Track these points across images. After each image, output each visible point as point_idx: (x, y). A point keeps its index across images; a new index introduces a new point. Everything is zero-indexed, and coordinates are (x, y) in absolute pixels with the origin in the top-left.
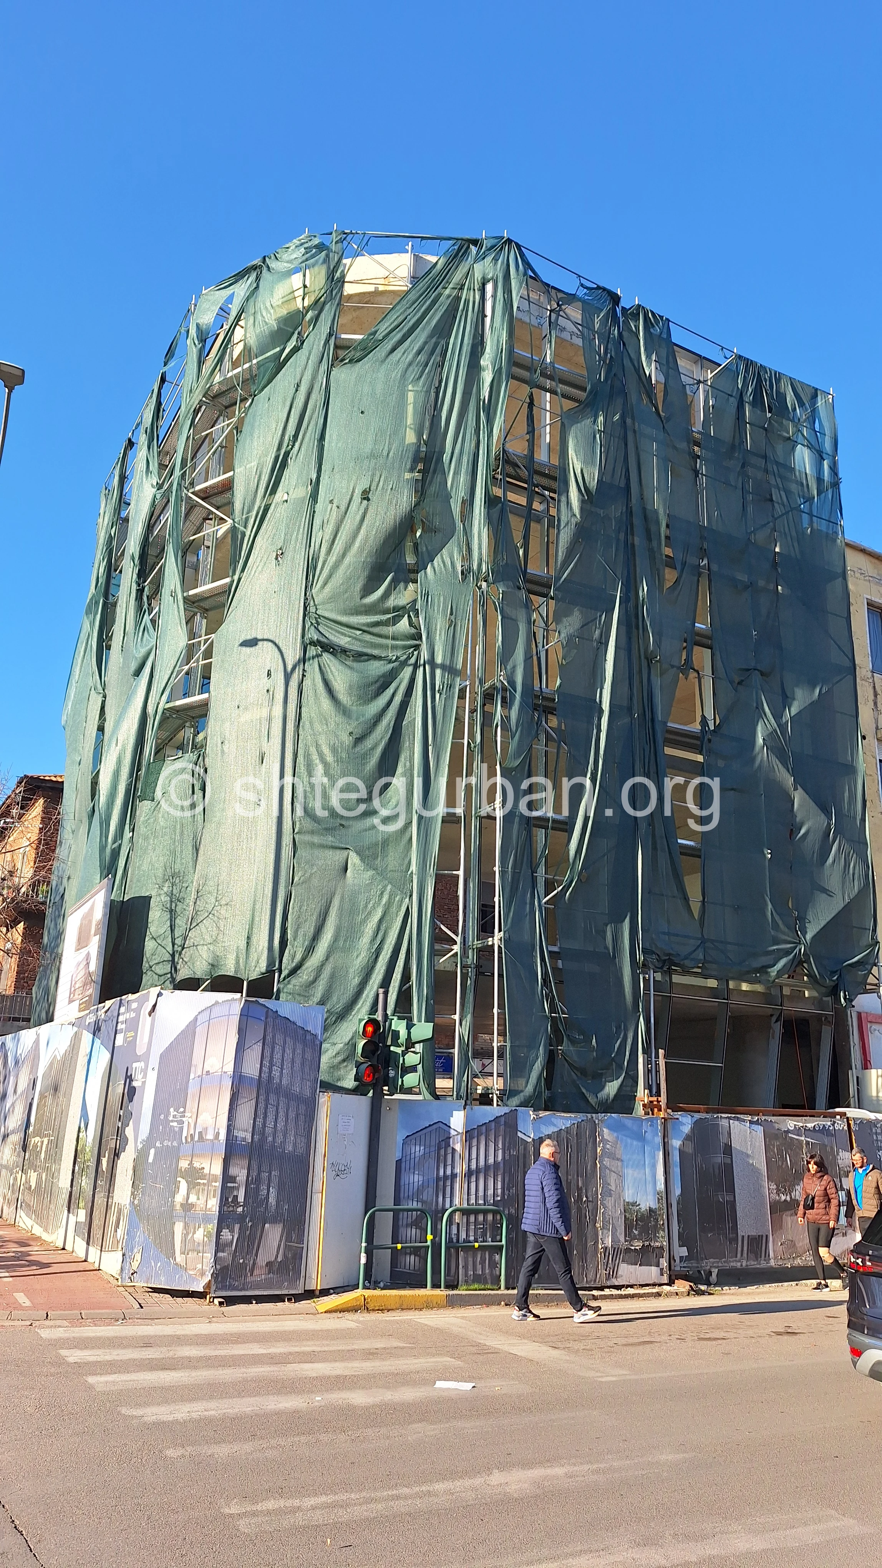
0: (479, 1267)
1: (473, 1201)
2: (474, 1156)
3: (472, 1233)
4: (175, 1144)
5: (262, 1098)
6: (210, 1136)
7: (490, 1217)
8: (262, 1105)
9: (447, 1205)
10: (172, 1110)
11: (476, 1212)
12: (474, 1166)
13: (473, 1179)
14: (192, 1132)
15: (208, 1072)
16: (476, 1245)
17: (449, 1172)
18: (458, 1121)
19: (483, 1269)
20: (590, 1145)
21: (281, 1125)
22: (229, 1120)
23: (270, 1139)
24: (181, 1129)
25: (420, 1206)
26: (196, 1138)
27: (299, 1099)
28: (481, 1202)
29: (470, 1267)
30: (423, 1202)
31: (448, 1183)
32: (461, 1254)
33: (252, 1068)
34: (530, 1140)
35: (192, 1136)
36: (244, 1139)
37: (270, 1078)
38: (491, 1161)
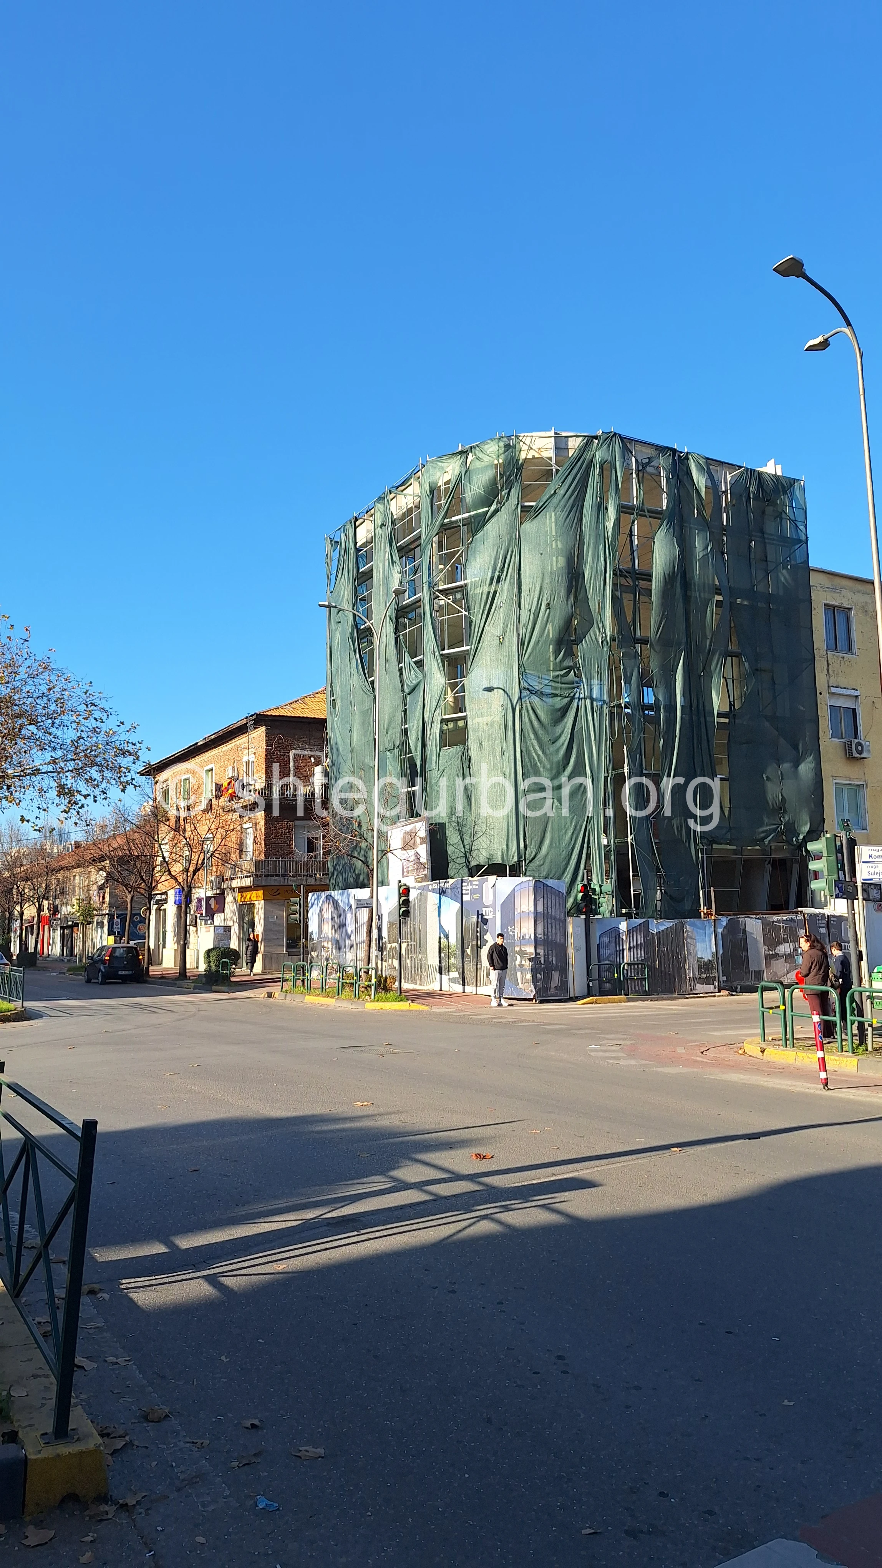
0: (637, 987)
1: (632, 960)
2: (631, 940)
3: (633, 973)
4: (513, 941)
5: (545, 921)
6: (527, 937)
7: (640, 966)
8: (546, 924)
9: (621, 962)
10: (509, 927)
11: (634, 964)
12: (632, 945)
13: (632, 950)
14: (519, 936)
15: (523, 912)
16: (635, 978)
17: (621, 948)
18: (623, 926)
19: (639, 988)
20: (681, 934)
21: (554, 931)
22: (535, 930)
23: (550, 937)
24: (514, 935)
25: (609, 963)
26: (521, 938)
27: (560, 920)
28: (636, 960)
29: (633, 987)
30: (610, 961)
31: (621, 952)
32: (629, 982)
33: (540, 909)
34: (655, 933)
35: (520, 938)
36: (541, 938)
37: (548, 912)
38: (639, 942)
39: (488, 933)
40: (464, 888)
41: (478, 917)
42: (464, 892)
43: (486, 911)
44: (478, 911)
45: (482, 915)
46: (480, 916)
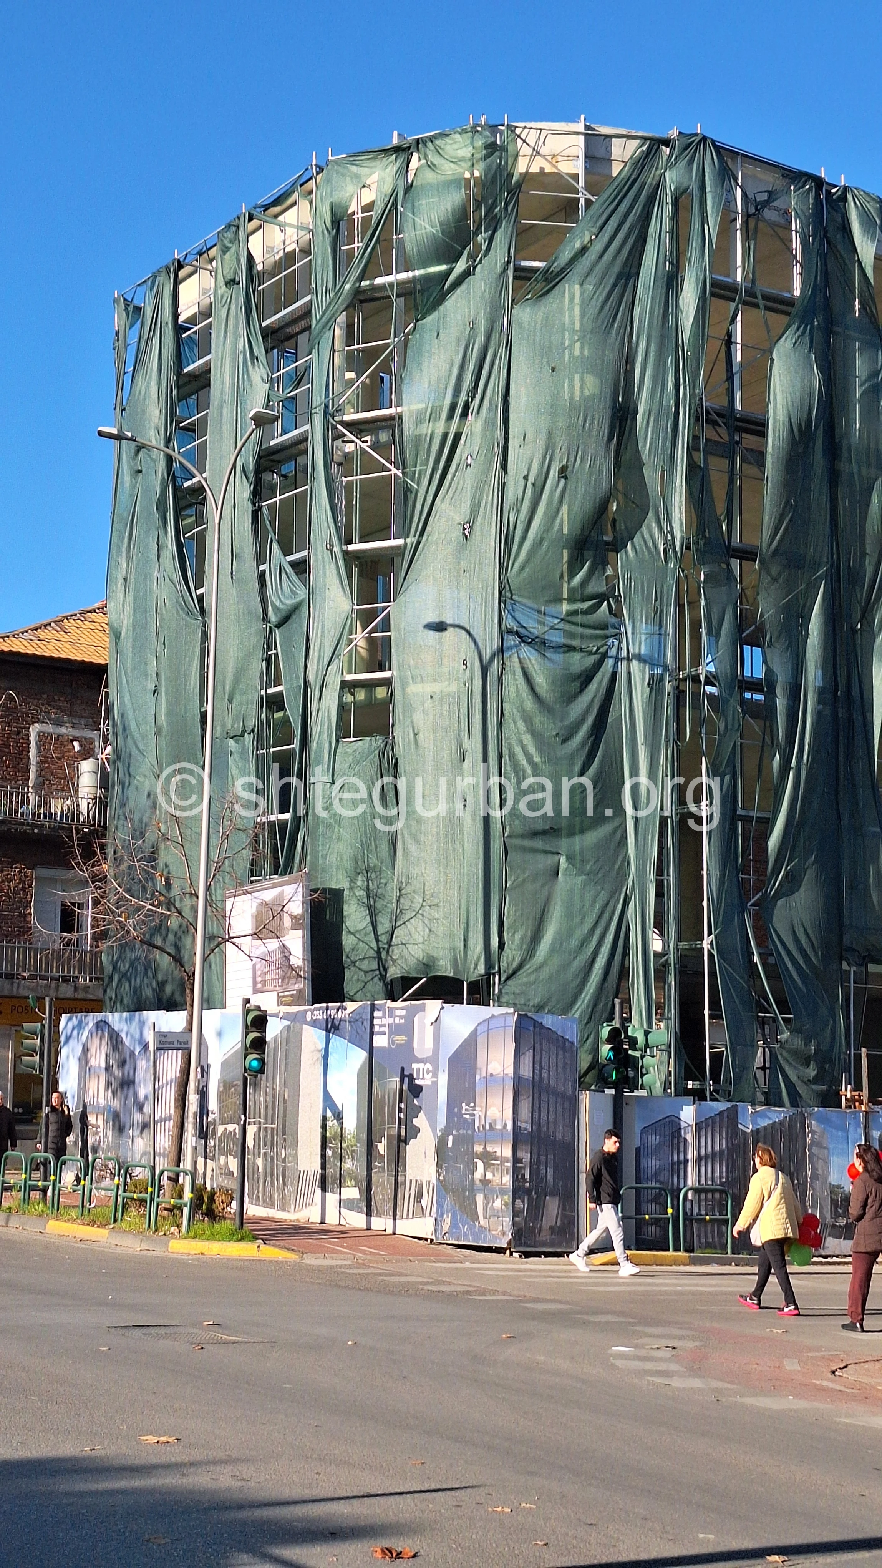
0: (710, 1236)
1: (703, 1182)
2: (703, 1144)
3: (703, 1209)
4: (470, 1132)
5: (536, 1095)
6: (499, 1127)
7: (717, 1195)
8: (536, 1101)
9: (682, 1185)
10: (464, 1104)
11: (706, 1191)
12: (703, 1153)
13: (703, 1163)
14: (483, 1122)
15: (492, 1075)
16: (708, 1217)
17: (682, 1158)
18: (688, 1114)
19: (713, 1237)
20: (800, 1135)
21: (552, 1117)
22: (514, 1113)
23: (545, 1129)
24: (474, 1121)
25: (658, 1185)
26: (487, 1127)
27: (563, 1096)
28: (710, 1183)
29: (703, 1235)
30: (661, 1183)
31: (682, 1166)
32: (695, 1225)
33: (526, 1071)
34: (749, 1131)
35: (484, 1127)
36: (525, 1129)
37: (541, 1079)
38: (717, 1148)
39: (422, 1115)
40: (375, 1021)
41: (402, 1082)
42: (376, 1029)
43: (418, 1070)
44: (403, 1069)
45: (411, 1077)
46: (406, 1079)
